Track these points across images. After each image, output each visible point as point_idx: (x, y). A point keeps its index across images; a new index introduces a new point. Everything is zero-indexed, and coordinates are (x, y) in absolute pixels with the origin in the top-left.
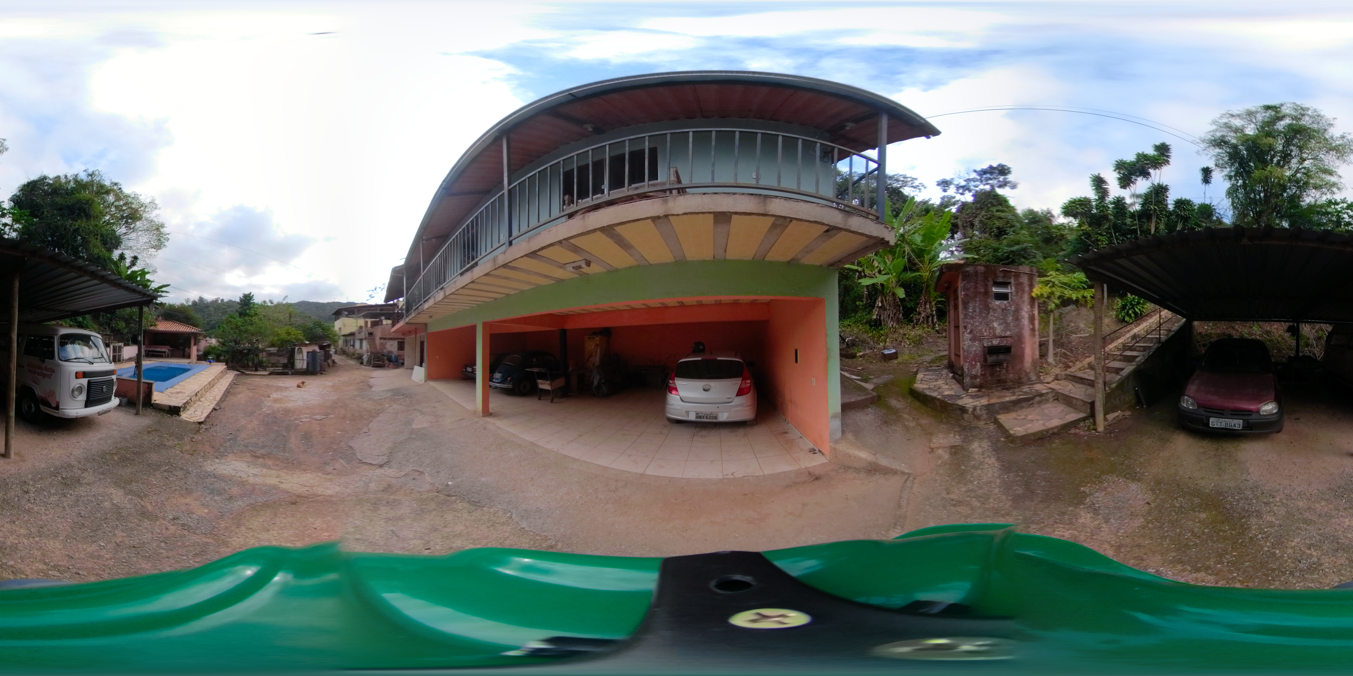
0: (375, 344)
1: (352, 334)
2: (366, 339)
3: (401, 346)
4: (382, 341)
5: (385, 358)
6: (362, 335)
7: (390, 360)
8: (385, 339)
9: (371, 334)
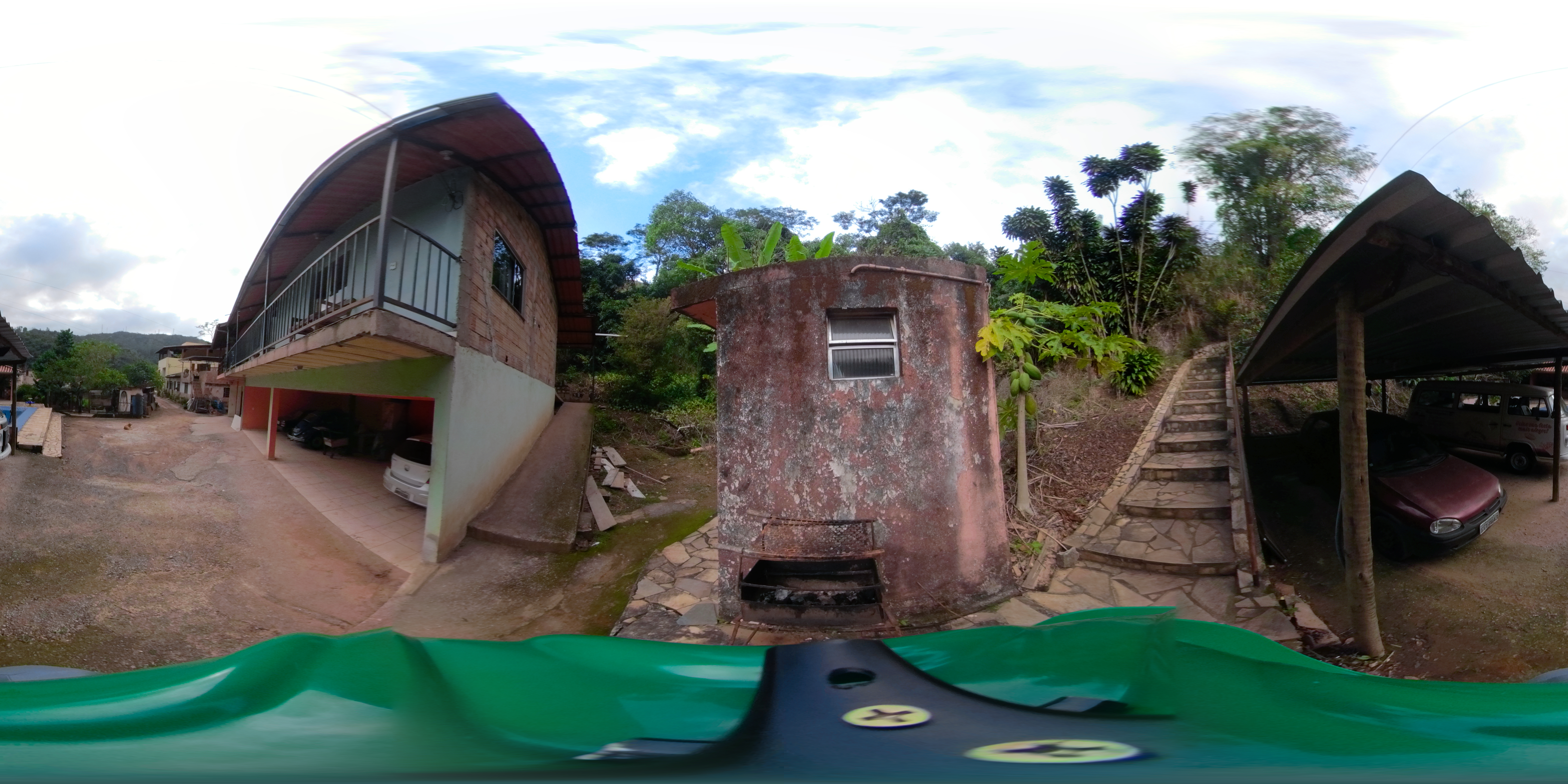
0: (201, 390)
1: (177, 377)
2: (191, 383)
3: (227, 394)
4: (208, 387)
5: (210, 404)
6: (188, 380)
7: (214, 406)
8: (211, 384)
9: (197, 378)
